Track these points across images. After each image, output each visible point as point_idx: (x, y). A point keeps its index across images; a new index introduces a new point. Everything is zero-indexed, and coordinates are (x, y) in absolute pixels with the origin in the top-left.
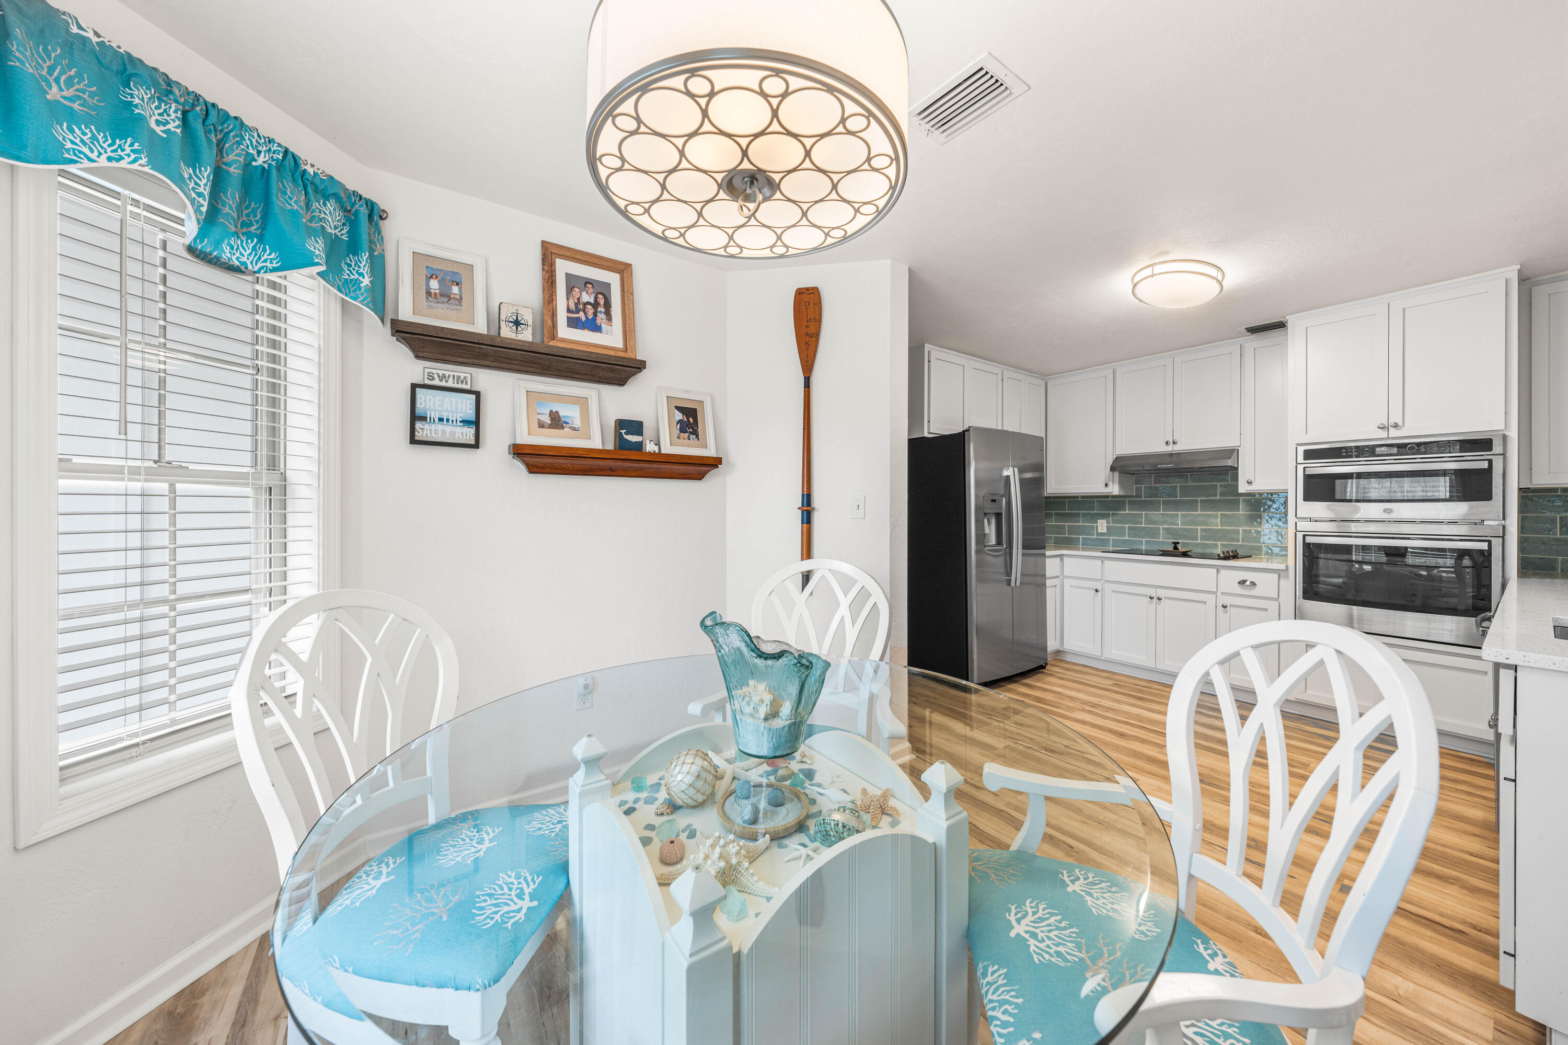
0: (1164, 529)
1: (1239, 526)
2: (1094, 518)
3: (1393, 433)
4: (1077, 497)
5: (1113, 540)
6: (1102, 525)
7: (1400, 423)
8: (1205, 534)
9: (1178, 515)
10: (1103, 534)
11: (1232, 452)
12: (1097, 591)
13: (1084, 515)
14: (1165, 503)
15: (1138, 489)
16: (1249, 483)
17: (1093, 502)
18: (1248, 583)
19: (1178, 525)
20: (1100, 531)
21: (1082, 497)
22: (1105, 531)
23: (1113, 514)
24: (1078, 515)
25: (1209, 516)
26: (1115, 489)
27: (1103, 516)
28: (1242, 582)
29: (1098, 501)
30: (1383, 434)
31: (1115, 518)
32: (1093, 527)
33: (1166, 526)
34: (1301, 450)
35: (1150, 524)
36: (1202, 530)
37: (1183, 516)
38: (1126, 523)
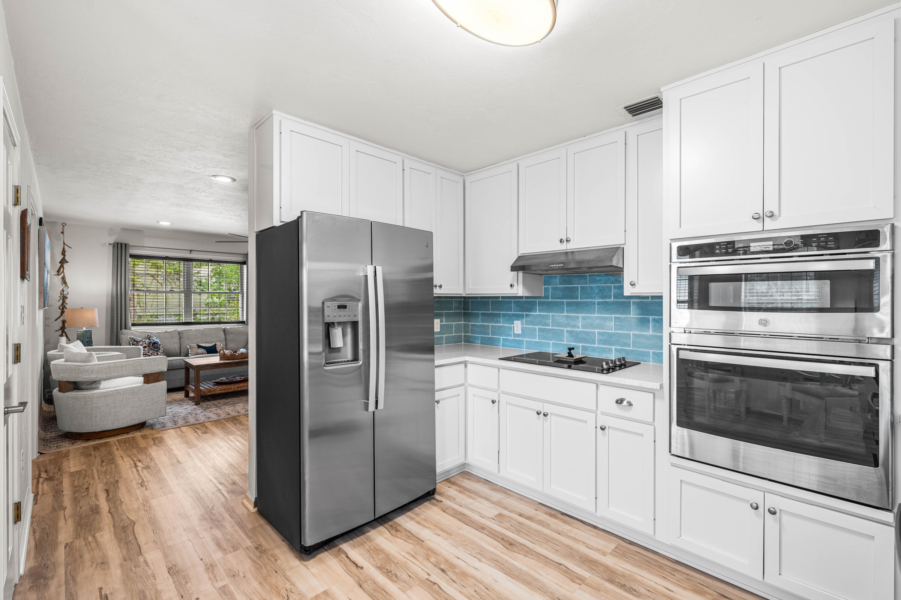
0: (567, 331)
1: (630, 330)
2: (511, 318)
3: (769, 224)
4: (498, 297)
5: (527, 341)
6: (517, 326)
7: (776, 213)
8: (601, 338)
9: (578, 317)
10: (518, 335)
11: (618, 250)
12: (493, 402)
13: (504, 315)
14: (568, 304)
15: (546, 290)
16: (633, 285)
17: (511, 302)
18: (625, 403)
19: (579, 327)
20: (516, 332)
21: (502, 297)
22: (520, 332)
23: (526, 315)
24: (498, 315)
25: (605, 319)
26: (520, 291)
27: (519, 317)
28: (620, 402)
29: (514, 302)
30: (757, 226)
31: (528, 319)
32: (510, 328)
33: (569, 329)
34: (675, 245)
35: (556, 326)
36: (599, 333)
37: (583, 318)
38: (537, 325)
